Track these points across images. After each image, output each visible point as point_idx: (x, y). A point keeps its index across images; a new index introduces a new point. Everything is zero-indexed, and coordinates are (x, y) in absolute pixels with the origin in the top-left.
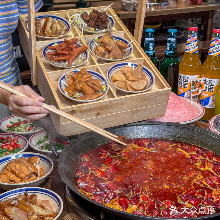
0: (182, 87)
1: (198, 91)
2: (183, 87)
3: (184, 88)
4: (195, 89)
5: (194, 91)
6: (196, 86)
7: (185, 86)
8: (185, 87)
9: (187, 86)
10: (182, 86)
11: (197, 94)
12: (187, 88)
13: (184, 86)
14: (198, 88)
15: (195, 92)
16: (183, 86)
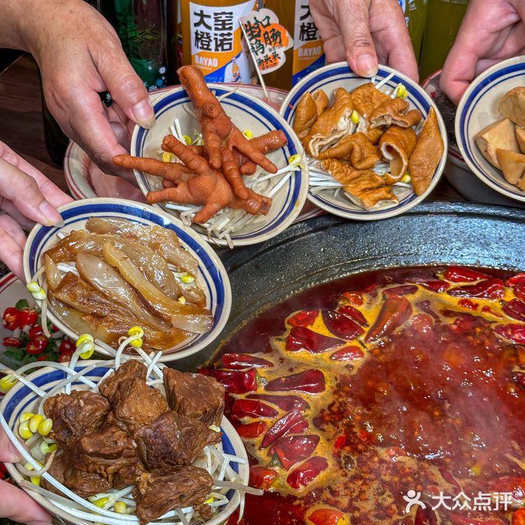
0: (213, 51)
1: (276, 56)
2: (217, 50)
3: (220, 51)
4: (263, 48)
5: (262, 57)
6: (262, 38)
7: (222, 45)
8: (223, 50)
9: (230, 44)
10: (213, 45)
11: (275, 64)
12: (230, 49)
13: (220, 45)
14: (270, 43)
15: (267, 59)
16: (217, 46)
